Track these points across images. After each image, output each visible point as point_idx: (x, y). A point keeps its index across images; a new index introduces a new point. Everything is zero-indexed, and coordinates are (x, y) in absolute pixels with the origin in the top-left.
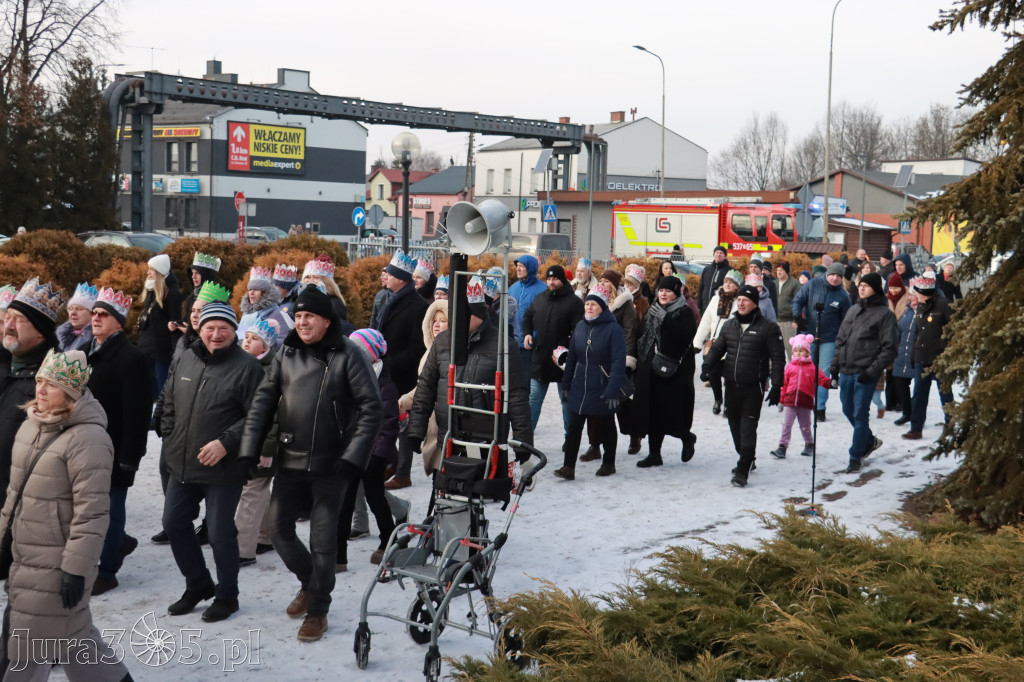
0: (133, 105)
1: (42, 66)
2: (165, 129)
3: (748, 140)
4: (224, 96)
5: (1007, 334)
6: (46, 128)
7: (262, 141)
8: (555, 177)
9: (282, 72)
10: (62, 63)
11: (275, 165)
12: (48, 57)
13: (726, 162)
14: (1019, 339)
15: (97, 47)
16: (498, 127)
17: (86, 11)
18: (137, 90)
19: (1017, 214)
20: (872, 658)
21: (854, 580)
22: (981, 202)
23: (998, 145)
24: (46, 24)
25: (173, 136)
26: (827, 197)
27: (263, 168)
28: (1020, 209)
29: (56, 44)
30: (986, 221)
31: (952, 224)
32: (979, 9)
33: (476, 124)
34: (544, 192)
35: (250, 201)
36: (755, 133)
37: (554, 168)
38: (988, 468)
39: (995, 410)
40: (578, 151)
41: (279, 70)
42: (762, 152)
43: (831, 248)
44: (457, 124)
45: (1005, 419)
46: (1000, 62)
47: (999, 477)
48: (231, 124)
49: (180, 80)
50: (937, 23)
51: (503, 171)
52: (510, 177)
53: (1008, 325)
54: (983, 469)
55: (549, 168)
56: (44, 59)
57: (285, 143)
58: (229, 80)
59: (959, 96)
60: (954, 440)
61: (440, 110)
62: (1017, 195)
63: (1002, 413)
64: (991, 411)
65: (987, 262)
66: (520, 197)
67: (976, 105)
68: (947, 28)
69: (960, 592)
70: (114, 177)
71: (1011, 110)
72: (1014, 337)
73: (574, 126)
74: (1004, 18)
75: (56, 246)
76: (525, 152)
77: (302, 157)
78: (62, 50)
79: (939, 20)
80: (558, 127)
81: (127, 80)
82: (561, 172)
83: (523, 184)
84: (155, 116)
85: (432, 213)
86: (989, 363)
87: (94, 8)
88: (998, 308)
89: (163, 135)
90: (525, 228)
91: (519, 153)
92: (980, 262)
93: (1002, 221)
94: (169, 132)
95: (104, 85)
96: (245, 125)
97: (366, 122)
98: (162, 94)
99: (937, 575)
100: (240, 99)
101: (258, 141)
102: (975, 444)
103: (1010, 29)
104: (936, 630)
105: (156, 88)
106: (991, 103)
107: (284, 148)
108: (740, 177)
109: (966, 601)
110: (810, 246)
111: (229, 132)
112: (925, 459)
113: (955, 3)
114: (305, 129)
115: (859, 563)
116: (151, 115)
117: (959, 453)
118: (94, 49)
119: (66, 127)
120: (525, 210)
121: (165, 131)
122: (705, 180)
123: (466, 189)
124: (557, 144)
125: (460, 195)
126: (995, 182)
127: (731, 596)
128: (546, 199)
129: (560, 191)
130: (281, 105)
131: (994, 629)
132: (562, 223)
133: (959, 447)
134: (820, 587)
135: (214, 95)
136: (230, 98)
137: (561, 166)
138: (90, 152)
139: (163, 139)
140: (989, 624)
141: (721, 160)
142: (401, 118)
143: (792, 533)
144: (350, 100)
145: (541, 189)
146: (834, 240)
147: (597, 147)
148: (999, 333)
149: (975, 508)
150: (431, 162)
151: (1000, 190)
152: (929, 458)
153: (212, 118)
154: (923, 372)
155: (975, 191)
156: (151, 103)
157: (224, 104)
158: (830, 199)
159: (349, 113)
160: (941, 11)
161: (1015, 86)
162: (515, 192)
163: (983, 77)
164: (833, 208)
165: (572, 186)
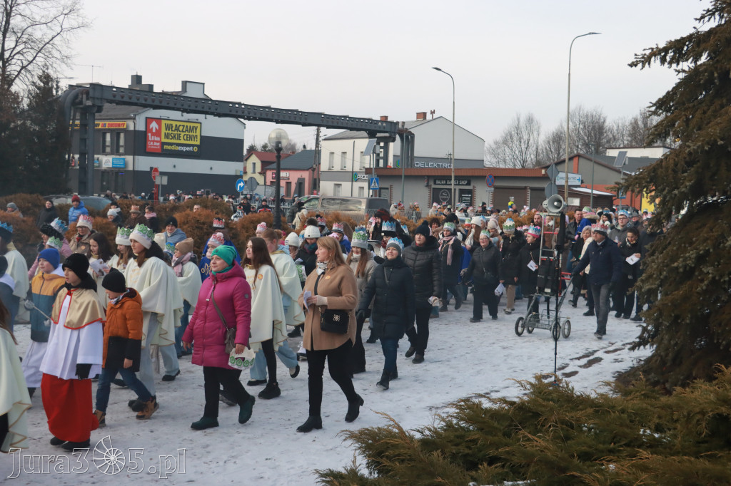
0: (81, 106)
1: (15, 78)
2: (101, 123)
3: (513, 132)
4: (146, 100)
5: (680, 265)
6: (19, 122)
7: (170, 132)
8: (378, 158)
9: (185, 84)
10: (29, 76)
11: (179, 148)
12: (19, 72)
13: (498, 147)
14: (688, 268)
15: (54, 65)
16: (338, 123)
17: (47, 40)
18: (84, 96)
19: (686, 187)
20: (588, 467)
21: (578, 420)
22: (663, 179)
23: (675, 141)
24: (18, 49)
25: (107, 127)
26: (568, 172)
27: (171, 150)
28: (688, 184)
29: (25, 63)
30: (666, 191)
31: (644, 193)
32: (660, 54)
33: (323, 121)
34: (370, 169)
35: (163, 174)
36: (518, 128)
37: (377, 152)
38: (670, 355)
39: (673, 315)
40: (394, 140)
41: (183, 82)
42: (523, 141)
44: (309, 121)
45: (679, 321)
46: (674, 88)
47: (677, 360)
48: (149, 120)
49: (114, 89)
50: (633, 63)
51: (340, 154)
52: (345, 158)
53: (681, 259)
54: (667, 355)
55: (374, 152)
56: (16, 73)
57: (187, 133)
58: (147, 89)
59: (648, 109)
60: (649, 337)
61: (297, 111)
62: (685, 174)
63: (677, 317)
64: (671, 316)
65: (669, 218)
66: (353, 172)
67: (659, 115)
68: (640, 65)
69: (645, 426)
70: (67, 156)
71: (681, 120)
72: (685, 266)
73: (392, 123)
74: (676, 60)
75: (30, 205)
76: (356, 140)
77: (198, 143)
78: (30, 67)
79: (635, 60)
80: (380, 124)
81: (77, 89)
82: (382, 155)
83: (355, 162)
84: (96, 114)
85: (291, 183)
86: (670, 285)
87: (53, 38)
88: (675, 248)
89: (100, 127)
90: (356, 194)
91: (352, 141)
92: (664, 218)
93: (676, 192)
94: (105, 125)
95: (57, 92)
96: (158, 120)
97: (245, 119)
98: (101, 99)
99: (631, 416)
100: (157, 103)
101: (167, 132)
102: (662, 339)
103: (680, 67)
104: (629, 449)
105: (97, 94)
106: (669, 114)
107: (185, 137)
108: (507, 158)
109: (648, 431)
111: (147, 125)
112: (630, 349)
113: (644, 50)
114: (201, 123)
115: (582, 410)
116: (94, 114)
117: (652, 345)
118: (52, 67)
119: (34, 121)
120: (356, 181)
121: (101, 124)
122: (483, 161)
123: (314, 166)
124: (378, 135)
125: (310, 170)
126: (672, 166)
127: (500, 430)
128: (372, 174)
129: (381, 168)
130: (186, 107)
131: (665, 448)
132: (382, 191)
133: (652, 341)
134: (556, 423)
135: (138, 100)
136: (149, 102)
137: (382, 150)
138: (50, 139)
139: (100, 130)
140: (662, 445)
141: (494, 146)
142: (270, 117)
143: (540, 393)
144: (234, 103)
145: (367, 166)
146: (573, 203)
147: (407, 138)
148: (675, 264)
149: (662, 381)
150: (289, 147)
151: (675, 171)
152: (633, 349)
153: (135, 115)
154: (628, 291)
155: (659, 171)
156: (94, 105)
157: (146, 106)
158: (569, 175)
159: (234, 113)
160: (636, 55)
161: (684, 104)
162: (349, 168)
163: (664, 97)
164: (572, 180)
165: (389, 164)
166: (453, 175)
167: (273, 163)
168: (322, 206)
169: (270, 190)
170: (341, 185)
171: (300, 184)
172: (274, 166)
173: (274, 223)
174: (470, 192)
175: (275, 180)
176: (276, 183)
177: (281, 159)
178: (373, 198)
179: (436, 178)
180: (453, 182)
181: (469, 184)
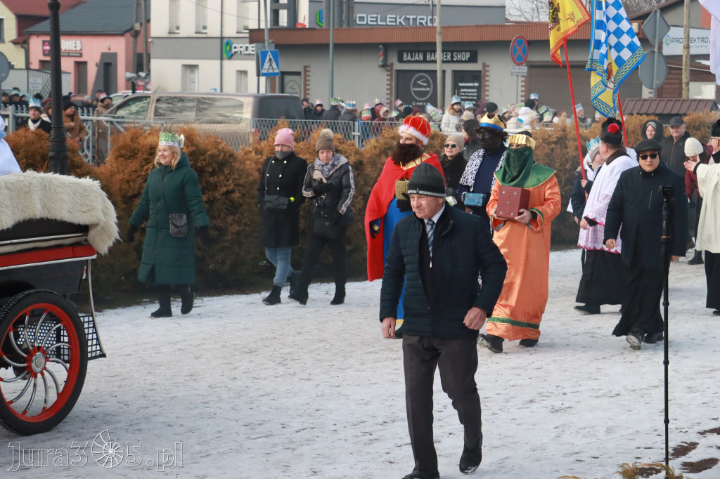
8: (275, 7)
26: (689, 27)
34: (260, 31)
43: (694, 104)
52: (205, 7)
66: (222, 38)
83: (225, 16)
85: (85, 63)
90: (230, 86)
110: (662, 104)
120: (230, 58)
122: (504, 7)
123: (137, 27)
125: (128, 35)
128: (263, 42)
129: (283, 29)
132: (287, 78)
145: (254, 26)
146: (700, 93)
158: (692, 31)
162: (213, 31)
164: (699, 43)
165: (301, 20)
166: (439, 40)
167: (43, 19)
168: (157, 113)
169: (39, 80)
170: (196, 67)
171: (107, 66)
172: (46, 25)
173: (51, 154)
174: (476, 76)
175: (48, 59)
176: (53, 64)
177: (61, 11)
178: (269, 94)
179: (402, 49)
180: (439, 55)
181: (473, 59)
